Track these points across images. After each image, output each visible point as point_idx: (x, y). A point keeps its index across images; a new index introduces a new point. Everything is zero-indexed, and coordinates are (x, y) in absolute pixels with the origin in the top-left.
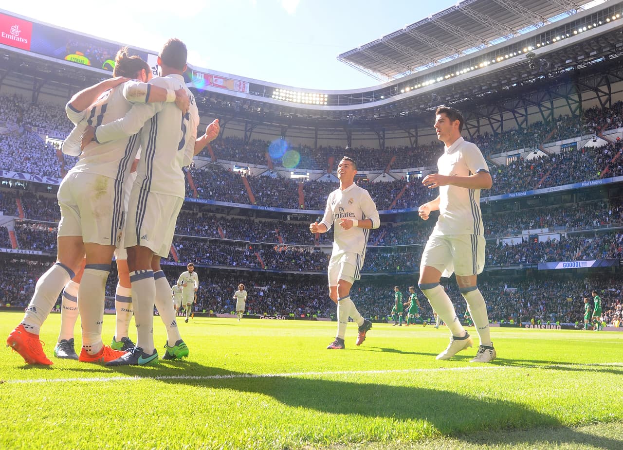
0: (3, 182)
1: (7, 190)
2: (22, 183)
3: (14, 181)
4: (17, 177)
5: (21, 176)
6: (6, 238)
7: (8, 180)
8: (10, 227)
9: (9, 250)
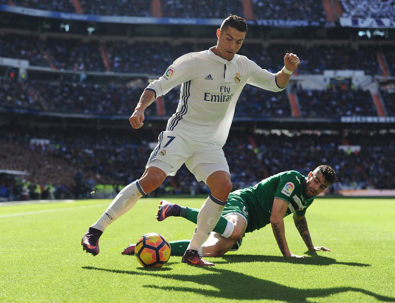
0: (361, 34)
1: (365, 43)
2: (381, 30)
3: (372, 30)
4: (375, 25)
5: (380, 23)
6: (371, 104)
7: (364, 30)
8: (373, 89)
9: (375, 119)
